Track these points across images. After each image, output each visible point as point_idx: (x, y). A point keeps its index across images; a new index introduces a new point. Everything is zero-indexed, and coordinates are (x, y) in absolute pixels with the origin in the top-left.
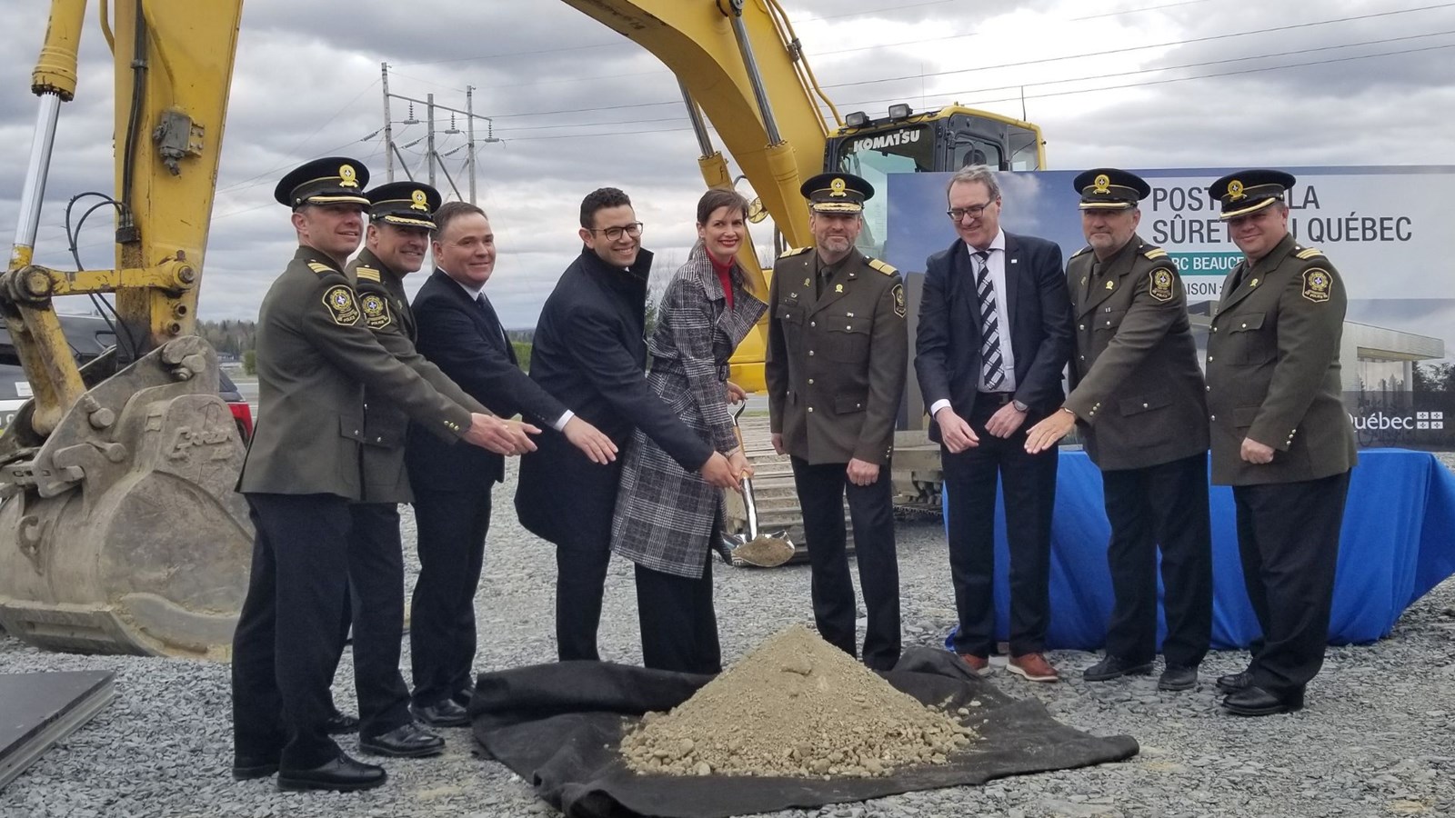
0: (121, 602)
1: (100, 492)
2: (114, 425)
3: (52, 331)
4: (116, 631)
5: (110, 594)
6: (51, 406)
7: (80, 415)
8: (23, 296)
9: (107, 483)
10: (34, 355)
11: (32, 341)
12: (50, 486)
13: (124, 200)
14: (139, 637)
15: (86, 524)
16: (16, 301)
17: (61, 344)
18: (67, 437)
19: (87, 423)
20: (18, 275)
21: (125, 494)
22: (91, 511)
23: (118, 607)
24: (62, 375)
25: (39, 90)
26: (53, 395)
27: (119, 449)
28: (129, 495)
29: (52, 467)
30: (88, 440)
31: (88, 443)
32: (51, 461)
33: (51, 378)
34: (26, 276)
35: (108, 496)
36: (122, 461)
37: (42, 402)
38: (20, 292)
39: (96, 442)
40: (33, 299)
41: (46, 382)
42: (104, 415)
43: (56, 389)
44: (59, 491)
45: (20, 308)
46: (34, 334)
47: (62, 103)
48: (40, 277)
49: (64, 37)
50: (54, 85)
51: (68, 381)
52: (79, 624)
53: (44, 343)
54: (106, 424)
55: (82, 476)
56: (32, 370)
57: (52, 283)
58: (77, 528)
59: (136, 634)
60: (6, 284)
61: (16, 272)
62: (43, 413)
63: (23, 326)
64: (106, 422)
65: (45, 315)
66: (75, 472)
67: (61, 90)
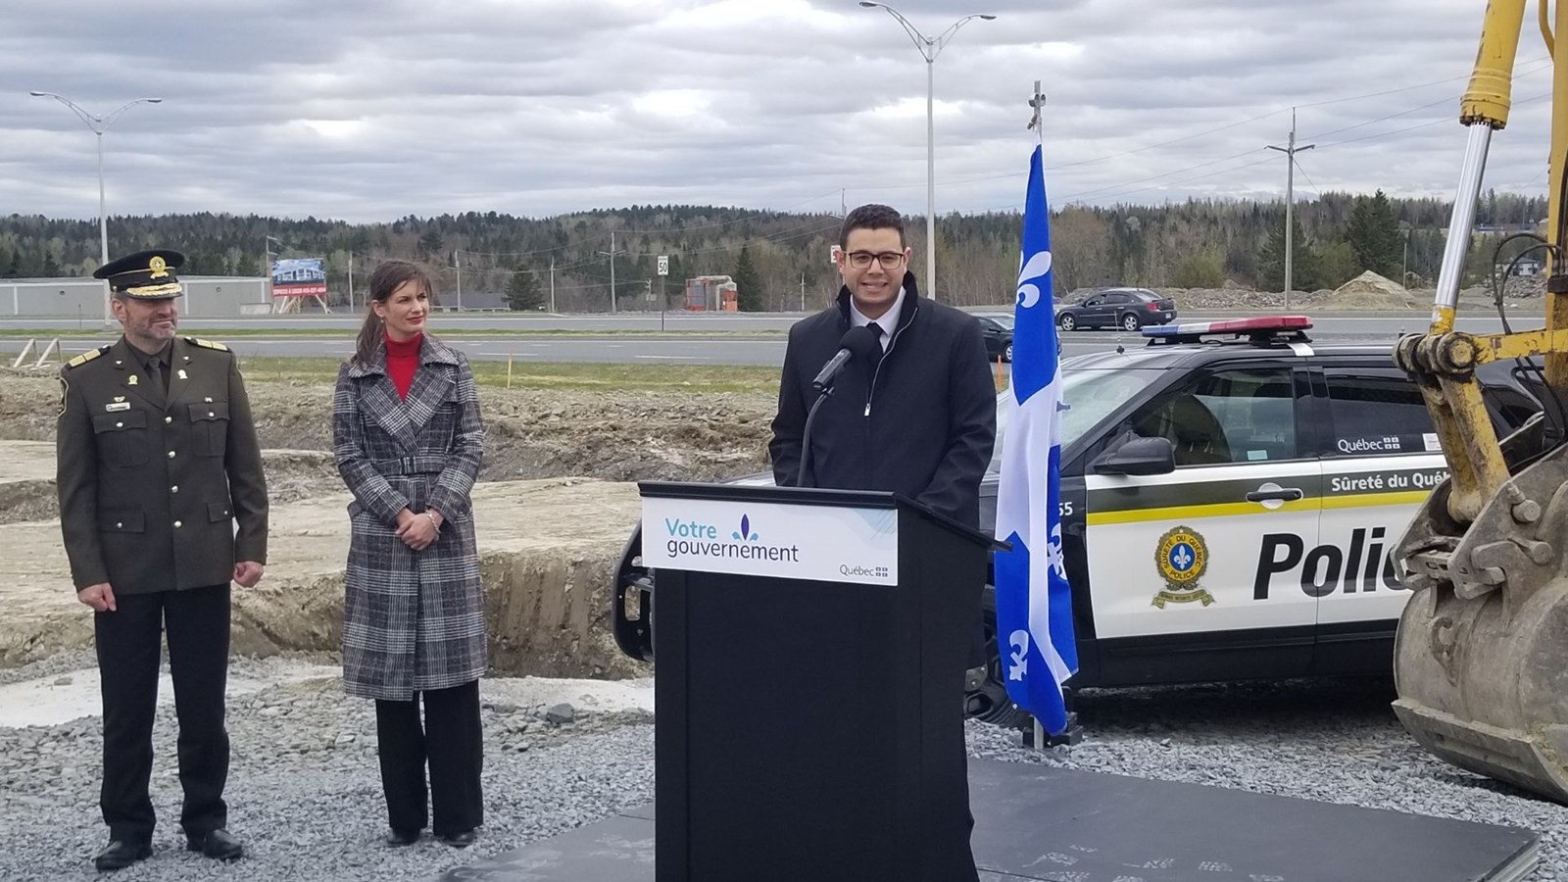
0: (1543, 733)
1: (1521, 599)
2: (1540, 520)
3: (1474, 406)
4: (1536, 765)
5: (1529, 723)
6: (1469, 490)
7: (1502, 506)
8: (1445, 369)
9: (1529, 589)
10: (1453, 430)
11: (1451, 415)
12: (1468, 588)
13: (1559, 243)
14: (1562, 777)
15: (1506, 636)
16: (1437, 372)
17: (1483, 421)
18: (1487, 532)
19: (1510, 516)
20: (1439, 344)
21: (1551, 607)
22: (1511, 621)
23: (1539, 739)
24: (1483, 458)
25: (1467, 121)
26: (1472, 476)
27: (1545, 549)
28: (1555, 608)
29: (1471, 566)
30: (1510, 537)
31: (1509, 540)
32: (1469, 559)
33: (1471, 460)
34: (1449, 344)
35: (1530, 604)
36: (1548, 563)
37: (1460, 485)
38: (1441, 363)
39: (1517, 540)
40: (1455, 371)
41: (1465, 461)
42: (1529, 509)
43: (1475, 472)
44: (1477, 594)
45: (1440, 379)
46: (1454, 409)
47: (1494, 131)
48: (1464, 346)
49: (1497, 57)
50: (1484, 115)
51: (1489, 464)
52: (1494, 749)
53: (1465, 420)
54: (1529, 519)
55: (1503, 580)
56: (1450, 448)
57: (1476, 351)
58: (1495, 637)
59: (1559, 773)
60: (1425, 351)
61: (1438, 339)
62: (1460, 496)
63: (1443, 399)
64: (1531, 516)
65: (1467, 387)
66: (1495, 574)
67: (1493, 120)
